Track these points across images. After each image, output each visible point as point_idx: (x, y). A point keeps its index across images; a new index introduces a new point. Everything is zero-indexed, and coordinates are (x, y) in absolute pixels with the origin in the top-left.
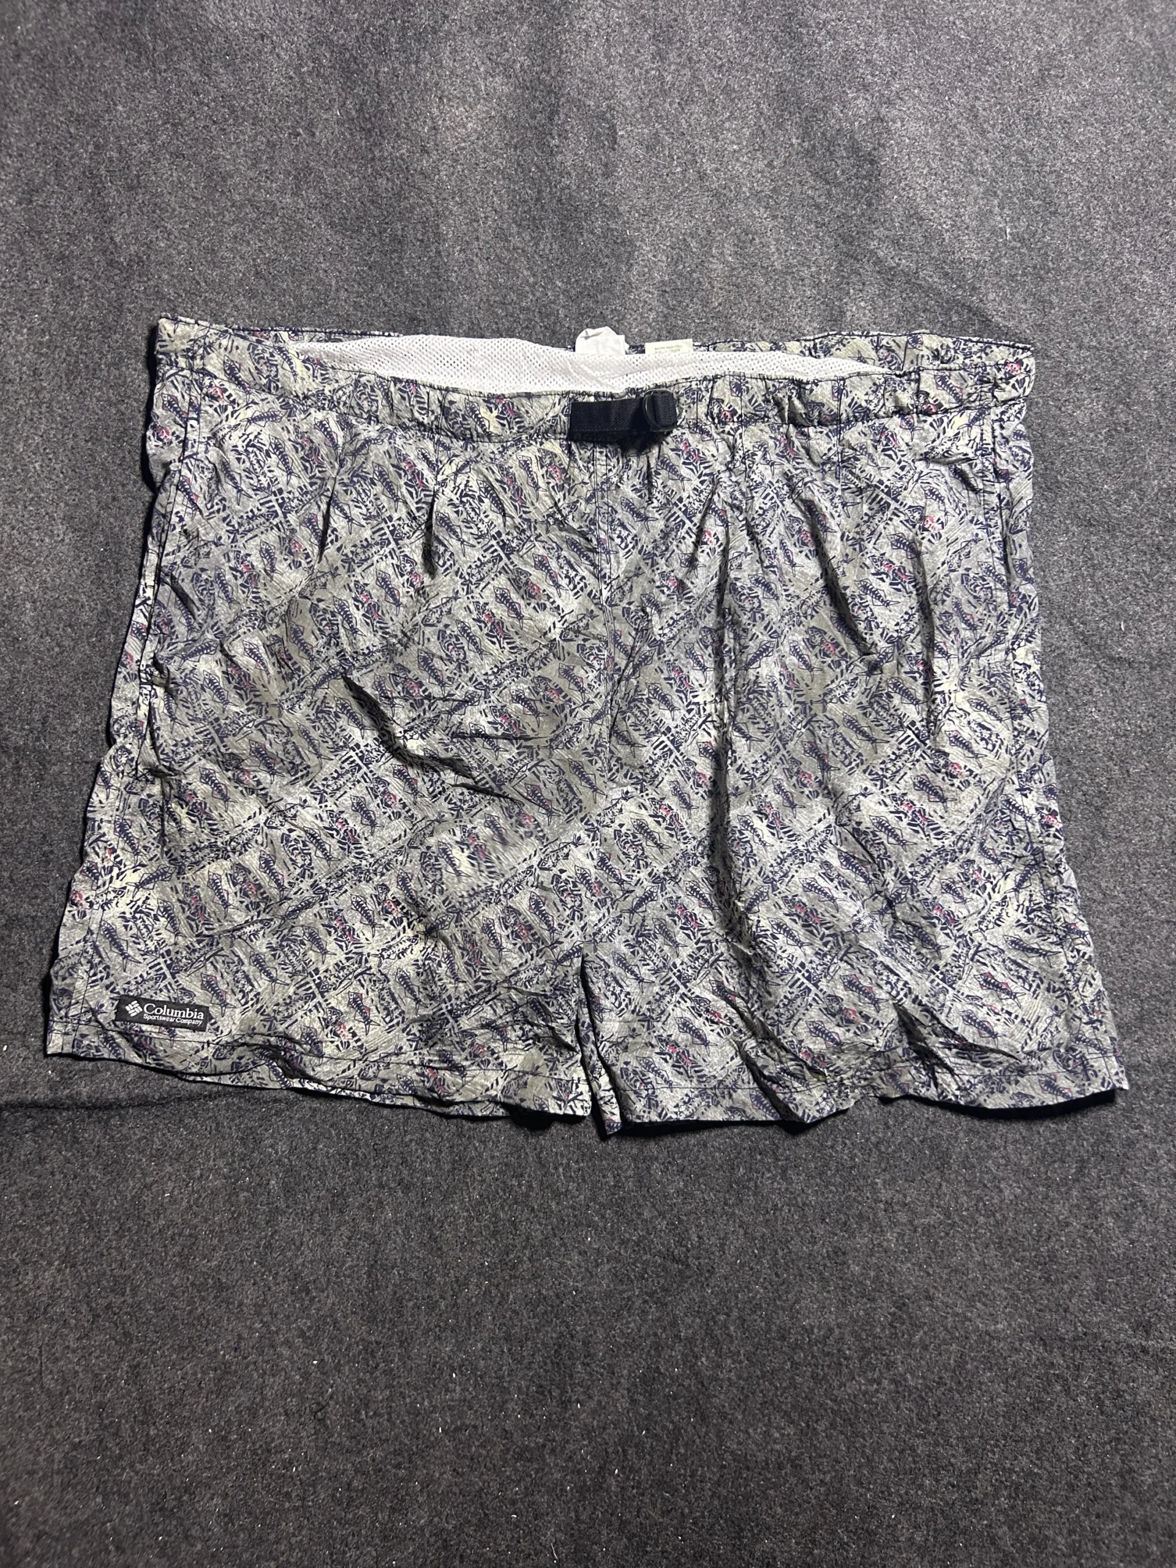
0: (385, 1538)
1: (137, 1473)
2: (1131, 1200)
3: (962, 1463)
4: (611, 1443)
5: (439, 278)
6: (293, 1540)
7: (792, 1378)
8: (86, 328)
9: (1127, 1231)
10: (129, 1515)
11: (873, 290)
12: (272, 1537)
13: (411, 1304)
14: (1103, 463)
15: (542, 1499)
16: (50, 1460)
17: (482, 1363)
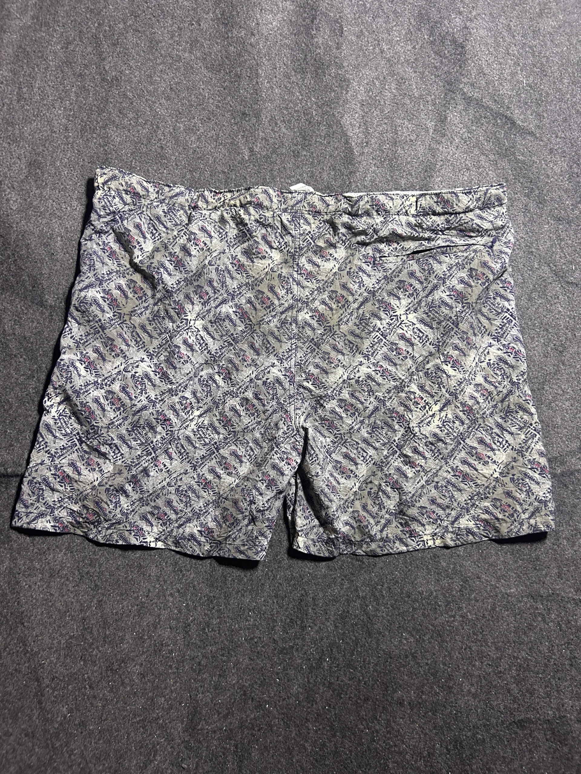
0: (216, 689)
1: (100, 652)
2: (575, 532)
3: (493, 654)
4: (325, 646)
5: (257, 95)
6: (173, 688)
7: (413, 615)
8: (91, 109)
9: (573, 546)
10: (96, 672)
11: (460, 107)
12: (163, 686)
13: (230, 579)
14: (566, 191)
15: (292, 672)
16: (59, 643)
17: (264, 608)
